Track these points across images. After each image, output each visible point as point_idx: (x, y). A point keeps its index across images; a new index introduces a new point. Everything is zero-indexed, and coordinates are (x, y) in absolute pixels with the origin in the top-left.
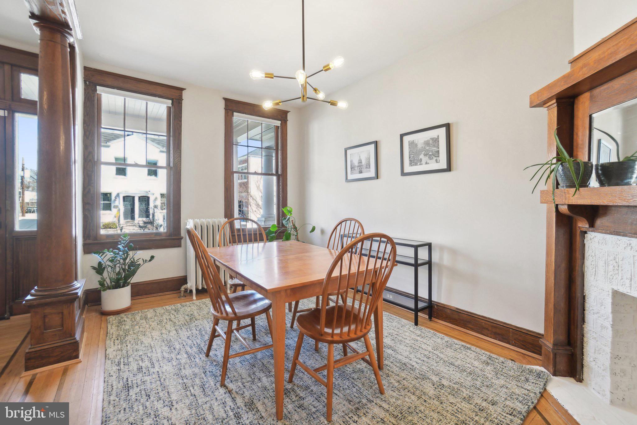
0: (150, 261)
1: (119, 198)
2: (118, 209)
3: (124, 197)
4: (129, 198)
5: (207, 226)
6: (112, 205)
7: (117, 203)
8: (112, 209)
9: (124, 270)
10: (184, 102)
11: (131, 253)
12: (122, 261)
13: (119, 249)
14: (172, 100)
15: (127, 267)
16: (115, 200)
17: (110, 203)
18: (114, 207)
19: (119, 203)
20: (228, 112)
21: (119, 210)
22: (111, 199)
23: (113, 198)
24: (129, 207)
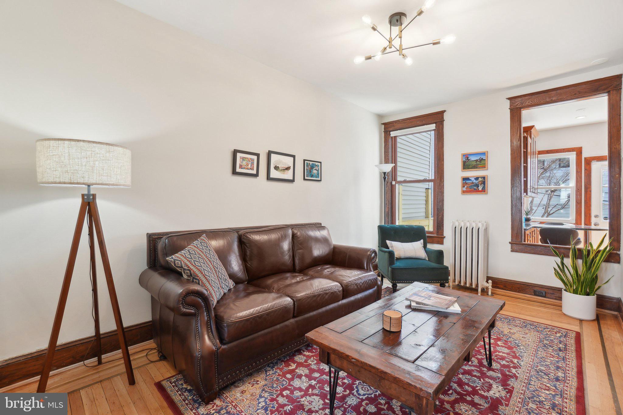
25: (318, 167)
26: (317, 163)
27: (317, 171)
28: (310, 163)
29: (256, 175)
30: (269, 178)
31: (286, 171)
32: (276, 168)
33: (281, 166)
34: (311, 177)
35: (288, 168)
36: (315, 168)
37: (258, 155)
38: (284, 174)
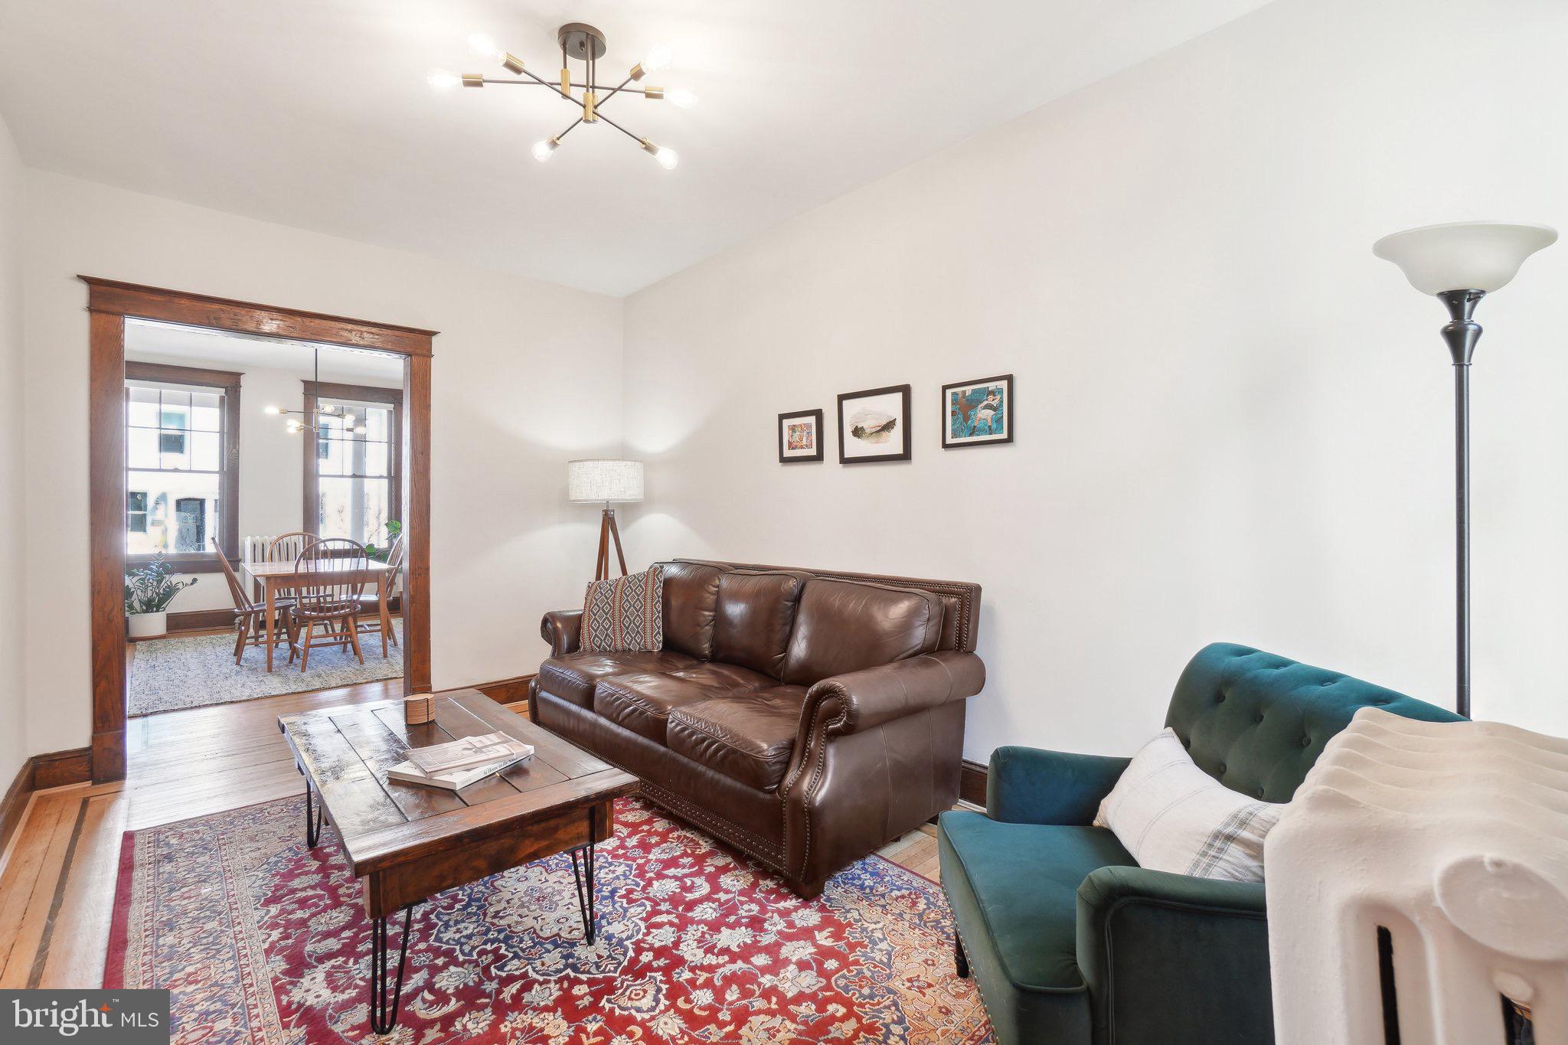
0: (192, 584)
1: (166, 504)
2: (163, 527)
3: (179, 503)
4: (191, 505)
5: (263, 545)
6: (149, 520)
7: (160, 514)
8: (149, 527)
9: (158, 594)
10: (243, 392)
11: (167, 576)
12: (155, 583)
13: (151, 569)
14: (226, 388)
15: (161, 591)
16: (155, 508)
17: (144, 516)
18: (153, 524)
19: (166, 516)
20: (309, 398)
21: (165, 531)
22: (146, 506)
23: (150, 502)
24: (191, 524)
25: (999, 397)
26: (992, 386)
27: (995, 409)
28: (964, 392)
29: (819, 457)
30: (845, 461)
31: (885, 434)
32: (858, 432)
33: (869, 424)
34: (971, 435)
35: (889, 426)
36: (985, 403)
37: (818, 414)
38: (877, 442)
